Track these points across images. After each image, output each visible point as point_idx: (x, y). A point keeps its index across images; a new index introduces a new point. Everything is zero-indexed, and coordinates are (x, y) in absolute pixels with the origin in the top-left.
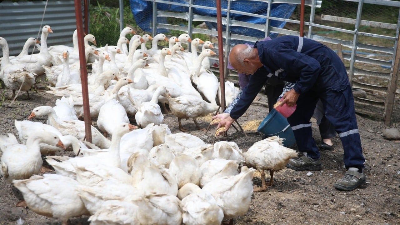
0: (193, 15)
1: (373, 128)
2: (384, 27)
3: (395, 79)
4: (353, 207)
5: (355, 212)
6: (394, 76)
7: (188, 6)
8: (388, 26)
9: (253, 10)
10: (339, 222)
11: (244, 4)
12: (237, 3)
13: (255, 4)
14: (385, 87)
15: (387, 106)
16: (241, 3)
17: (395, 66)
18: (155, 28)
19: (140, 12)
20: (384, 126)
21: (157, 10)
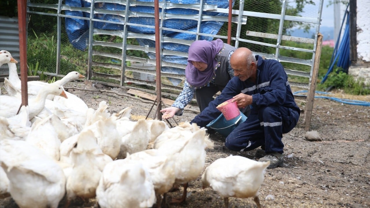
0: (127, 33)
1: (294, 133)
2: (303, 42)
3: (313, 88)
4: (291, 180)
5: (293, 183)
6: (312, 85)
7: (123, 24)
8: (306, 41)
9: (183, 28)
10: (280, 189)
11: (175, 23)
12: (169, 21)
13: (185, 22)
14: (305, 96)
15: (307, 113)
16: (173, 21)
17: (313, 76)
18: (91, 46)
19: (77, 30)
20: (304, 132)
21: (94, 29)
